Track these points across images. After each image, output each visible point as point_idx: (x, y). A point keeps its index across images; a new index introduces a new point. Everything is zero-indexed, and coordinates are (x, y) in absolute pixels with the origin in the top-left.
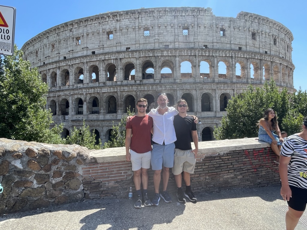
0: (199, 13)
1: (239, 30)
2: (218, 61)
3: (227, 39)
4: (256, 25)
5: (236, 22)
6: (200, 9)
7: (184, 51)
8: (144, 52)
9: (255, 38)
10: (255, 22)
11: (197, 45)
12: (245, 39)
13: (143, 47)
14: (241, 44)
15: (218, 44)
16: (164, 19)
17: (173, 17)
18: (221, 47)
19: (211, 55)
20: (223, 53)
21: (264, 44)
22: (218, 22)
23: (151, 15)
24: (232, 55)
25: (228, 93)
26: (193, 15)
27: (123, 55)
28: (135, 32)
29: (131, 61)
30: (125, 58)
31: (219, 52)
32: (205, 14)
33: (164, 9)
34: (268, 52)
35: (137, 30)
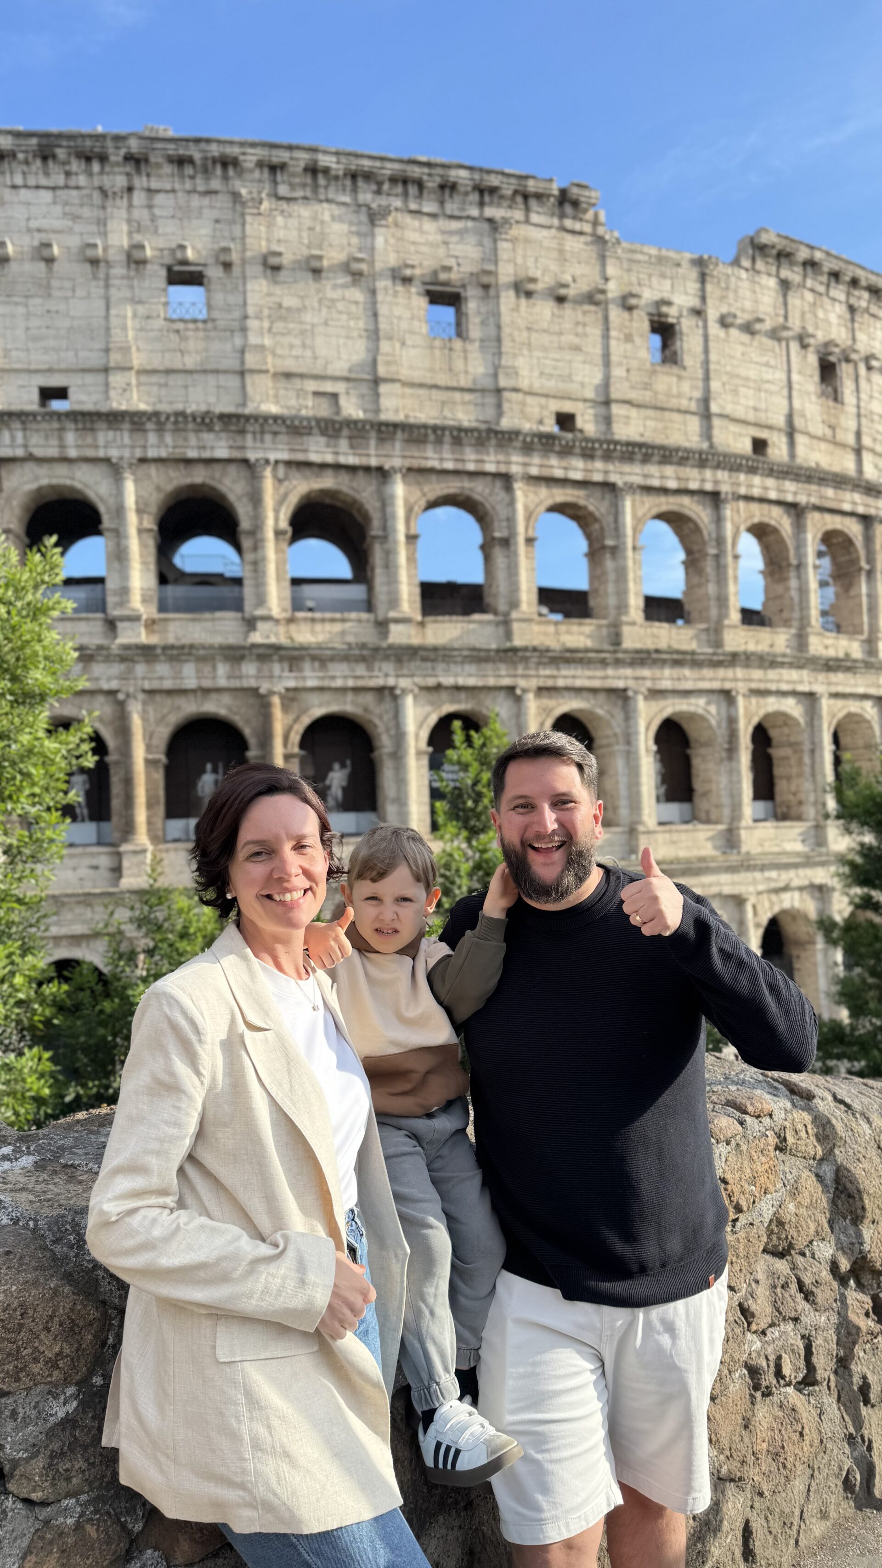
0: (527, 209)
1: (752, 336)
2: (640, 513)
4: (839, 317)
5: (733, 286)
6: (532, 186)
7: (439, 441)
8: (169, 426)
9: (835, 391)
10: (834, 300)
11: (516, 408)
12: (785, 392)
13: (163, 392)
14: (763, 421)
15: (634, 412)
16: (308, 223)
17: (364, 218)
18: (655, 430)
19: (597, 477)
23: (216, 184)
24: (716, 483)
26: (490, 221)
27: (20, 440)
28: (107, 286)
29: (78, 485)
30: (30, 458)
31: (646, 459)
32: (562, 216)
33: (303, 157)
35: (118, 271)
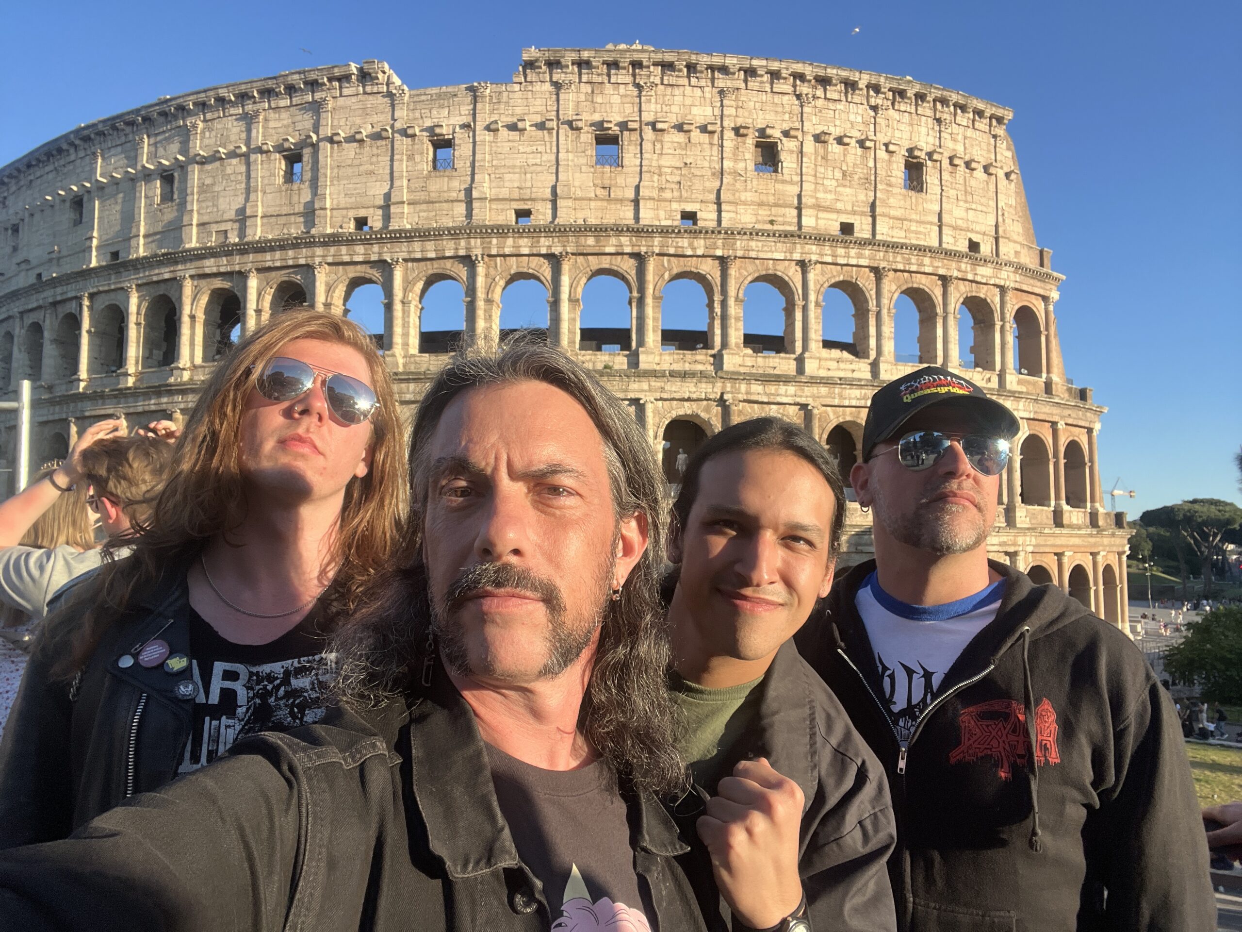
0: (340, 88)
1: (521, 133)
4: (623, 96)
7: (273, 249)
8: (146, 265)
9: (619, 157)
10: (616, 83)
11: (323, 220)
12: (553, 169)
13: (153, 245)
14: (526, 196)
15: (411, 209)
16: (221, 131)
17: (247, 121)
21: (677, 179)
23: (180, 122)
24: (468, 249)
26: (317, 101)
27: (96, 283)
30: (100, 291)
31: (410, 240)
32: (364, 85)
33: (212, 94)
34: (699, 215)
35: (140, 182)
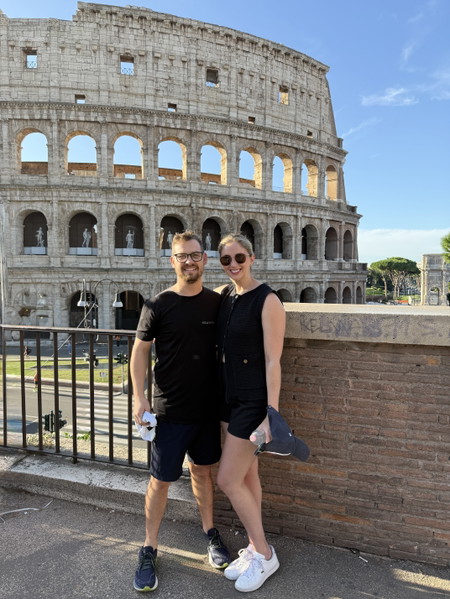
1: (78, 50)
3: (39, 76)
4: (136, 36)
5: (67, 30)
10: (132, 28)
12: (97, 74)
14: (83, 87)
20: (25, 112)
21: (166, 85)
22: (15, 34)
24: (48, 115)
25: (39, 210)
34: (178, 106)
